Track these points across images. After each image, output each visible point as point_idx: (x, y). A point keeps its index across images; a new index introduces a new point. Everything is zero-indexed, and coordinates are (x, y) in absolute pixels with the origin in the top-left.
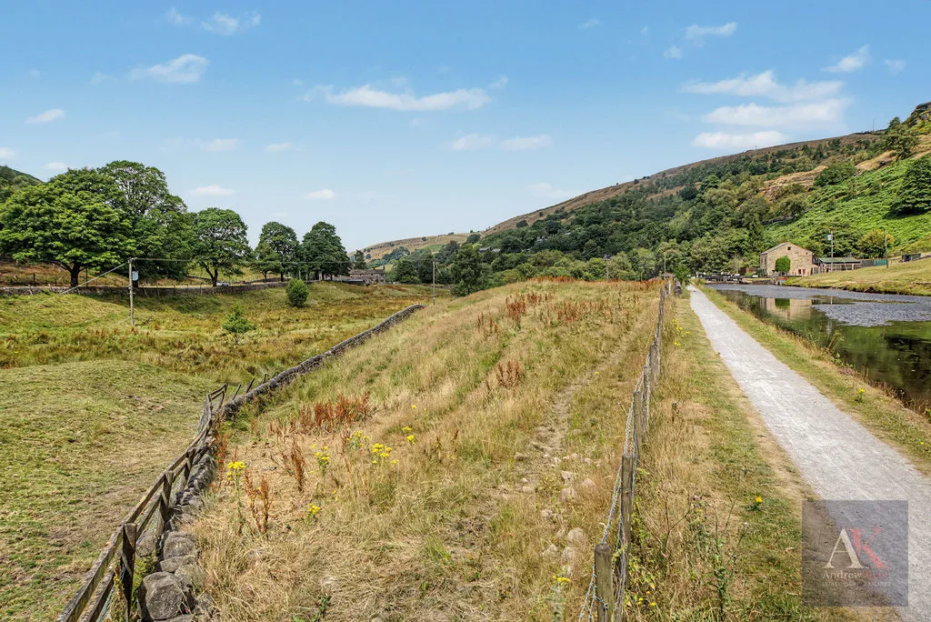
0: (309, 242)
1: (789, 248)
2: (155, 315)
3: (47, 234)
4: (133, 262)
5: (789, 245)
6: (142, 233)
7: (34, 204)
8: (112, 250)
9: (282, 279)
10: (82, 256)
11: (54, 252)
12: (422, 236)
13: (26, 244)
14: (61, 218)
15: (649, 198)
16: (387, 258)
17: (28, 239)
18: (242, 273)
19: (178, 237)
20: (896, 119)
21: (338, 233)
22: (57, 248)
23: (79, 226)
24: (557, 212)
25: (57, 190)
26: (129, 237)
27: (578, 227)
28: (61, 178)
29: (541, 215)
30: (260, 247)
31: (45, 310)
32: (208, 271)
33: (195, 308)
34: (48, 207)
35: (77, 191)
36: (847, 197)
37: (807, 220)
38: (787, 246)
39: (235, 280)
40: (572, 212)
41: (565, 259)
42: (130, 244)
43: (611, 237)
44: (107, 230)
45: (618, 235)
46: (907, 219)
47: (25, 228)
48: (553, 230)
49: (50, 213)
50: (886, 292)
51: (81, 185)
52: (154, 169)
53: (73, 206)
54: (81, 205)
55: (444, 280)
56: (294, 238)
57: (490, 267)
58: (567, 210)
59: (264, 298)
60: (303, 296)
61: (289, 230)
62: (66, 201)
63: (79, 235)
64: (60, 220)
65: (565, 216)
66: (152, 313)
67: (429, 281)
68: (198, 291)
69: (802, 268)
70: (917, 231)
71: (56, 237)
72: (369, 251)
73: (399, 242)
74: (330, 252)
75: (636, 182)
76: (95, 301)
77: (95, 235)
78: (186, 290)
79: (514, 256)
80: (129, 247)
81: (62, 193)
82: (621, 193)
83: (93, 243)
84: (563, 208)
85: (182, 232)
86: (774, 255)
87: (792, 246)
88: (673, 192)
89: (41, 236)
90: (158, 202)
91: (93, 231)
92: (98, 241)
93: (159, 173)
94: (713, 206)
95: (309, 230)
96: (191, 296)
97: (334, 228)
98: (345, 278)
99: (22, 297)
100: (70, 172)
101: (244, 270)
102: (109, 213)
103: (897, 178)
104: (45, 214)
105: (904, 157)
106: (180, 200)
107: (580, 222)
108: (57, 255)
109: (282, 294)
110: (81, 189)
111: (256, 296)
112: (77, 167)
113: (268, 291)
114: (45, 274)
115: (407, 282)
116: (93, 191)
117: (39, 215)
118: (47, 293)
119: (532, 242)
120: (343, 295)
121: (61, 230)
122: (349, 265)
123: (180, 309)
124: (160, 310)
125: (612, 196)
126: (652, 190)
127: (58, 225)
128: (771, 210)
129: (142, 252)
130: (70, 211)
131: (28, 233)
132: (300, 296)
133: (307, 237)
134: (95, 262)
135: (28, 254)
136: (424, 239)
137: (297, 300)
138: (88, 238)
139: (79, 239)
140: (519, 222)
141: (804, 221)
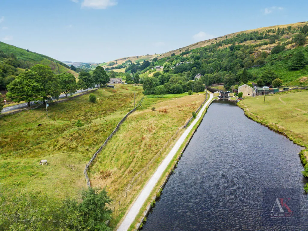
0: (95, 74)
1: (246, 87)
2: (53, 113)
3: (22, 94)
7: (17, 86)
9: (87, 91)
12: (137, 56)
14: (25, 89)
15: (218, 49)
23: (30, 91)
24: (186, 50)
29: (180, 51)
32: (65, 93)
35: (28, 79)
36: (278, 60)
40: (192, 51)
43: (202, 65)
46: (293, 72)
48: (183, 60)
53: (28, 85)
54: (30, 84)
59: (82, 99)
60: (94, 99)
62: (25, 83)
67: (137, 83)
72: (117, 61)
75: (216, 39)
78: (59, 101)
84: (188, 49)
86: (241, 89)
88: (228, 46)
91: (34, 92)
96: (61, 103)
104: (21, 88)
105: (301, 44)
107: (193, 57)
109: (87, 97)
113: (83, 96)
115: (129, 83)
116: (32, 79)
117: (19, 89)
118: (24, 111)
119: (175, 65)
123: (59, 109)
125: (206, 45)
126: (220, 45)
127: (25, 91)
136: (138, 57)
140: (172, 53)
141: (263, 68)
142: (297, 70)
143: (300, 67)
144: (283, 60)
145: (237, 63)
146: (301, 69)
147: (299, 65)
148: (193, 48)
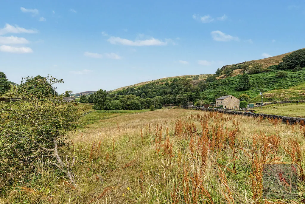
1: (231, 98)
24: (133, 86)
27: (139, 90)
29: (129, 87)
36: (217, 85)
38: (231, 97)
45: (150, 92)
48: (133, 90)
57: (112, 99)
58: (136, 86)
65: (135, 87)
69: (236, 106)
75: (153, 81)
82: (149, 83)
86: (225, 101)
87: (233, 97)
88: (163, 83)
105: (229, 76)
107: (140, 89)
115: (84, 103)
119: (126, 93)
126: (157, 82)
143: (247, 87)
146: (249, 89)
148: (138, 85)
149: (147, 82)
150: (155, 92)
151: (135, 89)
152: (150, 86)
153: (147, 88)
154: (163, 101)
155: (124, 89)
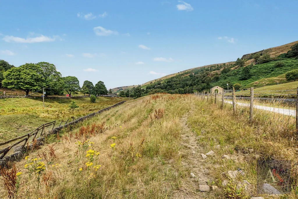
0: (97, 86)
2: (51, 104)
3: (19, 81)
4: (44, 89)
5: (217, 86)
6: (48, 81)
7: (15, 72)
8: (38, 86)
9: (89, 96)
10: (29, 87)
11: (20, 86)
13: (12, 84)
14: (23, 77)
15: (182, 77)
16: (118, 91)
17: (12, 82)
18: (78, 94)
19: (59, 83)
20: (239, 58)
21: (104, 84)
22: (21, 85)
23: (28, 79)
24: (160, 80)
25: (22, 69)
26: (44, 82)
28: (24, 66)
29: (156, 81)
30: (83, 87)
31: (16, 102)
32: (68, 93)
33: (64, 103)
34: (19, 73)
35: (28, 69)
36: (229, 76)
37: (220, 81)
39: (76, 95)
40: (163, 80)
41: (162, 91)
42: (44, 84)
44: (37, 80)
45: (174, 85)
46: (243, 81)
47: (11, 79)
48: (159, 84)
49: (20, 75)
50: (245, 96)
51: (30, 67)
52: (53, 64)
53: (27, 73)
54: (29, 73)
55: (132, 96)
56: (92, 85)
57: (143, 93)
58: (162, 79)
59: (84, 100)
60: (94, 100)
61: (91, 83)
62: (25, 72)
63: (28, 81)
64: (22, 77)
66: (50, 104)
67: (128, 97)
68: (65, 98)
69: (220, 92)
70: (246, 84)
71: (21, 82)
72: (113, 89)
73: (121, 87)
74: (102, 89)
75: (178, 73)
76: (33, 100)
77: (33, 81)
78: (61, 98)
79: (149, 90)
80: (44, 85)
81: (23, 70)
82: (175, 75)
83: (33, 83)
85: (60, 82)
86: (213, 89)
88: (188, 75)
89: (16, 81)
90: (53, 74)
91: (33, 80)
92: (34, 83)
93: (54, 65)
94: (197, 78)
95: (97, 83)
96: (63, 99)
97: (103, 83)
98: (107, 96)
99: (10, 99)
100: (26, 64)
101: (78, 92)
102: (38, 75)
103: (240, 71)
104: (18, 75)
105: (241, 66)
106: (60, 73)
107: (166, 82)
108: (21, 87)
109: (89, 99)
110: (30, 69)
111: (82, 99)
112: (29, 63)
113: (85, 98)
114: (20, 93)
115: (123, 97)
116: (33, 69)
117: (16, 75)
118: (18, 98)
119: (154, 87)
120: (106, 99)
121: (23, 80)
122: (107, 92)
123: (59, 102)
124: (53, 103)
125: (173, 76)
126: (182, 75)
127: (22, 78)
128: (211, 79)
129: (48, 87)
130: (26, 75)
131: (12, 80)
132: (94, 99)
133: (96, 85)
134: (33, 89)
135: (12, 86)
136: (127, 87)
137: (93, 101)
138: (31, 82)
139: (28, 82)
140: (150, 82)
141: (219, 82)
142: (246, 79)
143: (248, 77)
144: (232, 75)
145: (199, 81)
146: (249, 78)
147: (248, 76)
148: (164, 79)
149: (173, 74)
150: (179, 84)
151: (161, 82)
152: (175, 79)
153: (172, 81)
154: (184, 92)
155: (151, 83)
